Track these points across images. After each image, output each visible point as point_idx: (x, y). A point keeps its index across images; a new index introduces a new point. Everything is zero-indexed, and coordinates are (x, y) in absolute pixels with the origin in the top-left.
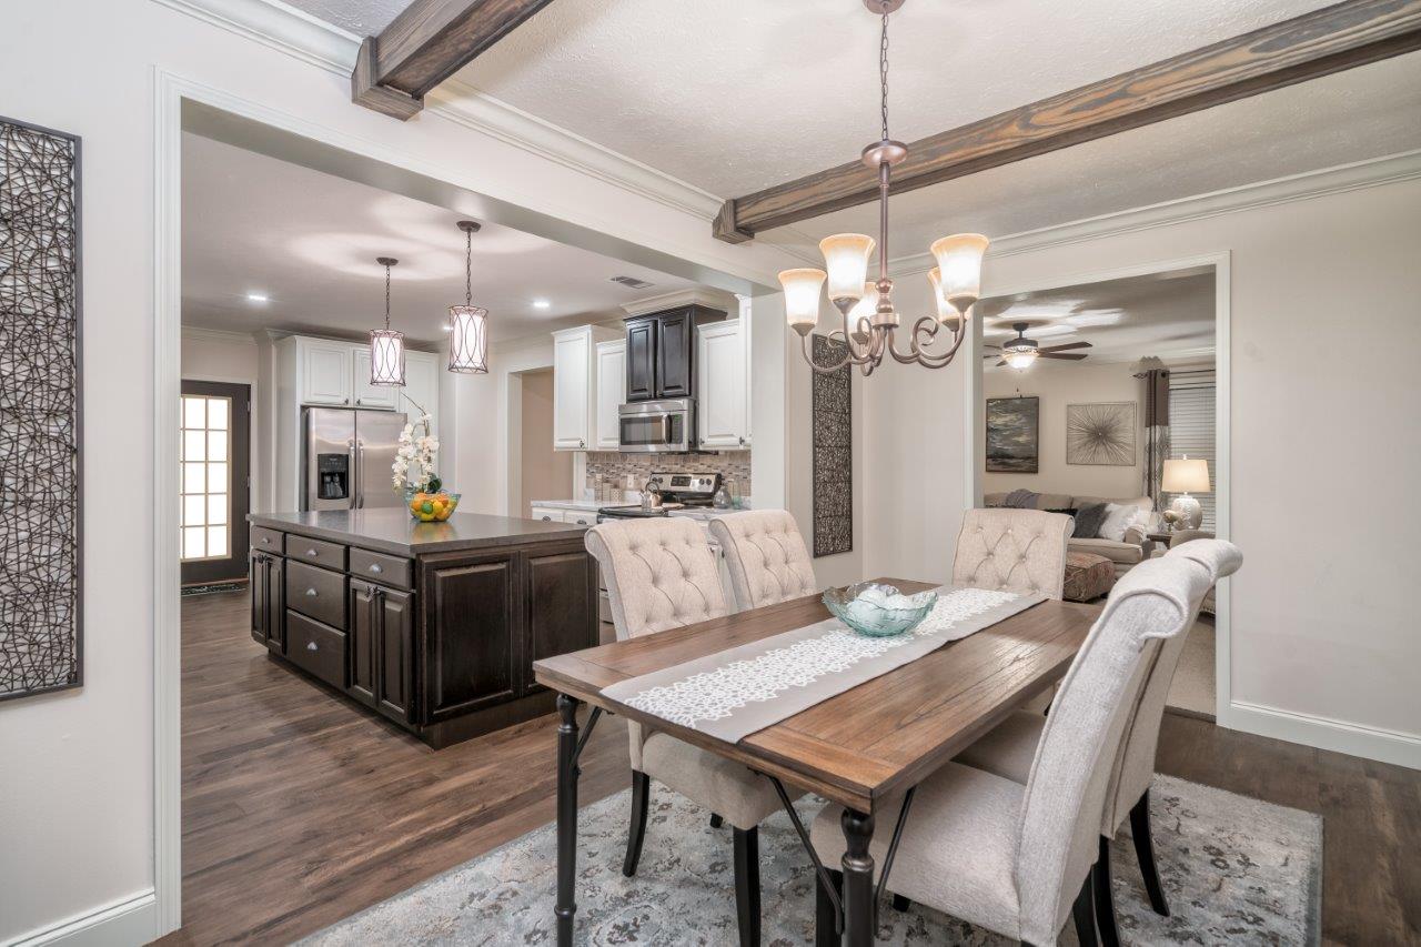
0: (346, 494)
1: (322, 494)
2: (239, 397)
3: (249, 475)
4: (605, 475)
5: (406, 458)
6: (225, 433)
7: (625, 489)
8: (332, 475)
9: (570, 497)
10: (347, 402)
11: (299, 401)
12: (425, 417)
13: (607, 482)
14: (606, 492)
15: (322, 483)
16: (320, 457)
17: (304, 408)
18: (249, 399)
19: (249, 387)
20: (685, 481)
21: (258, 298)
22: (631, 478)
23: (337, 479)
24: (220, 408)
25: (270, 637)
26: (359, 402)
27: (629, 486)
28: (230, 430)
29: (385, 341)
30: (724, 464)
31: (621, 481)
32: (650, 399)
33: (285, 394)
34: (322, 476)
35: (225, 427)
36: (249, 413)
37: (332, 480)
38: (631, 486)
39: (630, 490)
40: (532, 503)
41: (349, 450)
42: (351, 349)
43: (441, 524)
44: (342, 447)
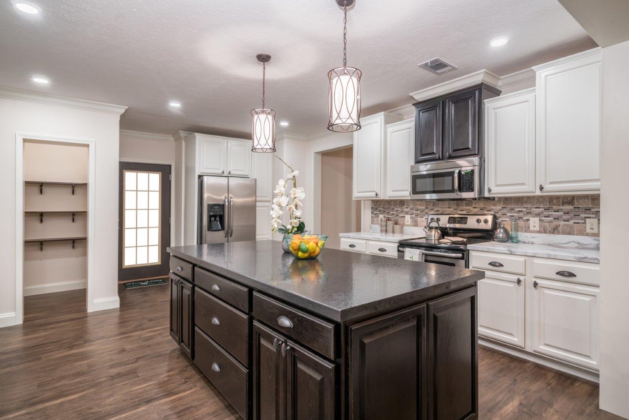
0: (223, 228)
1: (210, 228)
2: (165, 171)
3: (170, 217)
4: (387, 216)
5: (280, 205)
6: (158, 192)
7: (403, 225)
8: (215, 216)
9: (359, 229)
10: (223, 172)
11: (197, 173)
12: (293, 174)
13: (389, 220)
14: (390, 228)
15: (210, 222)
16: (209, 205)
17: (200, 177)
18: (170, 173)
19: (170, 166)
20: (463, 220)
21: (175, 105)
22: (408, 218)
23: (218, 219)
24: (155, 179)
25: (182, 341)
26: (230, 173)
27: (406, 223)
28: (161, 191)
29: (263, 117)
30: (498, 207)
31: (400, 219)
32: (439, 159)
33: (189, 170)
34: (210, 217)
35: (158, 190)
36: (170, 181)
37: (215, 220)
38: (409, 223)
39: (407, 225)
40: (341, 235)
41: (225, 201)
42: (226, 141)
43: (313, 261)
44: (220, 200)
